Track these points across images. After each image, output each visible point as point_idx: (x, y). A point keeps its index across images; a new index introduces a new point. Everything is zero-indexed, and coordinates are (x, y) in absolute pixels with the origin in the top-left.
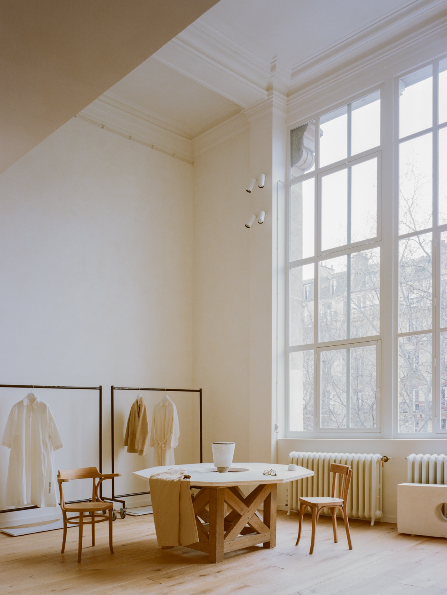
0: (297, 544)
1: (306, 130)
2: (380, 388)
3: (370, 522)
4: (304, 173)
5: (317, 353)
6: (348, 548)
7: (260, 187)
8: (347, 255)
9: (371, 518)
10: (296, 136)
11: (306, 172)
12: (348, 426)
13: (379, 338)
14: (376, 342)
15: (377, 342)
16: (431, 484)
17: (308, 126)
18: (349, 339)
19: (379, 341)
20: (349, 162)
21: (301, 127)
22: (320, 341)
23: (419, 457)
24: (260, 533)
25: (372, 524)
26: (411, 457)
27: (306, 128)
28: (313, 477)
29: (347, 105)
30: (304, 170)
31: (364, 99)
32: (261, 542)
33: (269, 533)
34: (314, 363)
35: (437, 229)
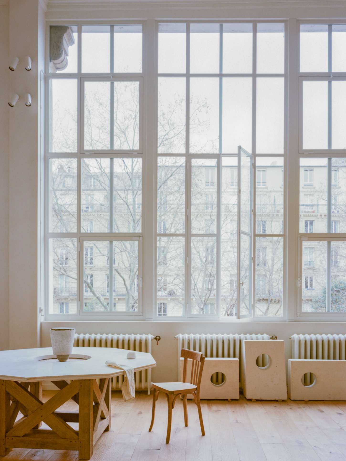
1: (66, 32)
2: (142, 278)
3: (147, 391)
4: (56, 72)
5: (80, 242)
7: (27, 69)
8: (110, 159)
9: (147, 388)
10: (55, 34)
11: (58, 72)
12: (112, 310)
13: (141, 235)
14: (138, 238)
15: (140, 238)
17: (68, 29)
18: (111, 233)
19: (141, 238)
20: (113, 77)
21: (61, 27)
22: (82, 231)
24: (106, 417)
25: (149, 393)
26: (181, 336)
27: (67, 30)
29: (111, 26)
30: (58, 69)
31: (122, 28)
34: (77, 251)
35: (189, 155)
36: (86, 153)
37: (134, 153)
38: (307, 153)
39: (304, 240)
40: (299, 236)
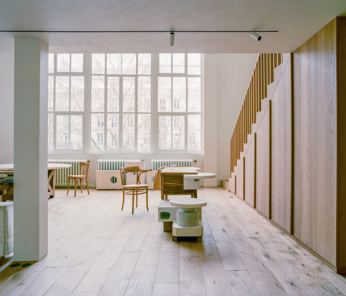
0: (67, 195)
5: (54, 115)
6: (88, 194)
8: (70, 76)
12: (70, 148)
13: (83, 113)
16: (101, 170)
18: (70, 111)
19: (84, 114)
22: (56, 110)
23: (102, 160)
24: (50, 191)
25: (84, 188)
26: (99, 160)
28: (70, 168)
32: (48, 196)
33: (53, 191)
34: (54, 120)
35: (106, 75)
36: (58, 74)
37: (80, 74)
38: (161, 75)
39: (160, 116)
40: (158, 113)
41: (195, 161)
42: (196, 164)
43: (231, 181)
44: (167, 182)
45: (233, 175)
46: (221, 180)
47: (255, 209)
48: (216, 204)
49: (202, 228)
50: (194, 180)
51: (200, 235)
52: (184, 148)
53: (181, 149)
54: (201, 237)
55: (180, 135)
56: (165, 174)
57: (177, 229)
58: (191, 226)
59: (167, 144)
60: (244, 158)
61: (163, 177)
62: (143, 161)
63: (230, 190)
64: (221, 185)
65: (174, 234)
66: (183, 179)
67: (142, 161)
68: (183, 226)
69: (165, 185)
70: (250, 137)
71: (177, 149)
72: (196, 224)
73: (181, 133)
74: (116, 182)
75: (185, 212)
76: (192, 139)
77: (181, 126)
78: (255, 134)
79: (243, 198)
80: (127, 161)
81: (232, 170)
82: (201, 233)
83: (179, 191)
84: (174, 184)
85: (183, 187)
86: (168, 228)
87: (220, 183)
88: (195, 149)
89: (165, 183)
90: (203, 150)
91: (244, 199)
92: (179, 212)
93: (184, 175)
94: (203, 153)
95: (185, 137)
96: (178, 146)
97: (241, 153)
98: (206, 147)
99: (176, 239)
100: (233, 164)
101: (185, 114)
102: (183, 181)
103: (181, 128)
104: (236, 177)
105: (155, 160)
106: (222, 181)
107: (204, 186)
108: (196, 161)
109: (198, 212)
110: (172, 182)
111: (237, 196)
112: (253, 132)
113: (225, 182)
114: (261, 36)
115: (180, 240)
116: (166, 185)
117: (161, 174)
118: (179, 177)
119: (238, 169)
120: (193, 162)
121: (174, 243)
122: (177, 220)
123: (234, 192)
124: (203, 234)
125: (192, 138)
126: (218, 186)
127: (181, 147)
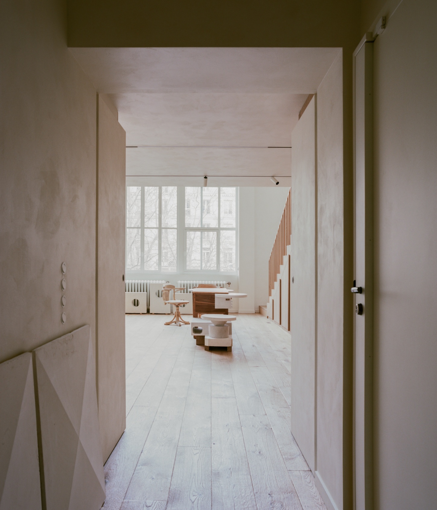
39: (188, 231)
40: (185, 229)
41: (228, 284)
42: (229, 286)
43: (269, 305)
44: (198, 301)
45: (271, 298)
46: (259, 306)
47: (289, 331)
48: (250, 328)
49: (232, 340)
50: (225, 299)
51: (229, 345)
52: (215, 268)
53: (212, 269)
54: (231, 347)
55: (211, 251)
56: (197, 294)
57: (209, 340)
58: (222, 338)
59: (192, 262)
60: (280, 280)
61: (194, 296)
62: (169, 282)
63: (268, 316)
64: (259, 312)
65: (207, 344)
66: (214, 298)
67: (167, 282)
68: (214, 338)
69: (196, 304)
70: (286, 259)
71: (207, 268)
72: (226, 337)
73: (212, 248)
74: (138, 305)
75: (217, 326)
76: (228, 256)
77: (212, 239)
78: (289, 256)
79: (279, 322)
80: (150, 282)
81: (270, 294)
82: (231, 344)
83: (212, 310)
84: (206, 303)
85: (214, 306)
86: (200, 341)
87: (259, 310)
88: (231, 270)
89: (197, 302)
90: (238, 271)
91: (280, 324)
92: (211, 326)
93: (215, 294)
94: (238, 275)
95: (217, 254)
96: (208, 265)
97: (278, 275)
98: (242, 268)
99: (208, 348)
100: (271, 287)
101: (217, 230)
102: (214, 300)
103: (212, 242)
104: (273, 301)
105: (183, 282)
106: (261, 307)
107: (239, 313)
108: (230, 284)
109: (228, 326)
110: (203, 301)
111: (275, 321)
112: (288, 254)
113: (263, 308)
114: (279, 181)
115: (212, 349)
116: (198, 304)
117: (193, 293)
118: (211, 297)
119: (275, 292)
120: (226, 284)
121: (206, 352)
122: (208, 334)
123: (272, 318)
124: (233, 344)
125: (228, 254)
126: (255, 313)
127: (212, 266)
